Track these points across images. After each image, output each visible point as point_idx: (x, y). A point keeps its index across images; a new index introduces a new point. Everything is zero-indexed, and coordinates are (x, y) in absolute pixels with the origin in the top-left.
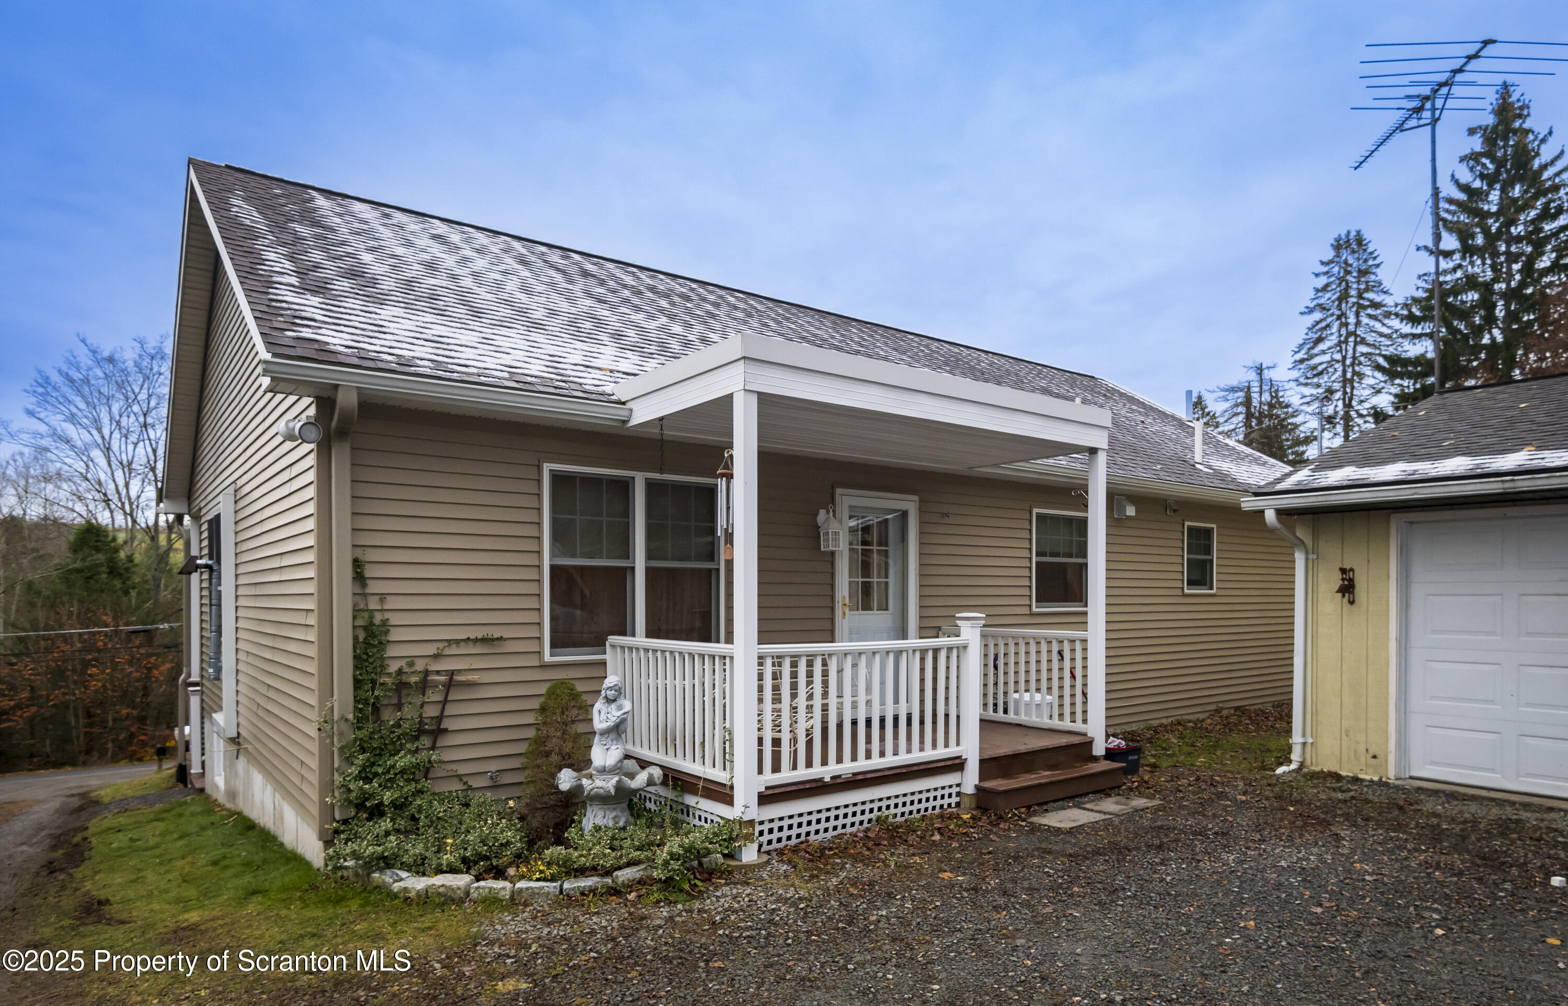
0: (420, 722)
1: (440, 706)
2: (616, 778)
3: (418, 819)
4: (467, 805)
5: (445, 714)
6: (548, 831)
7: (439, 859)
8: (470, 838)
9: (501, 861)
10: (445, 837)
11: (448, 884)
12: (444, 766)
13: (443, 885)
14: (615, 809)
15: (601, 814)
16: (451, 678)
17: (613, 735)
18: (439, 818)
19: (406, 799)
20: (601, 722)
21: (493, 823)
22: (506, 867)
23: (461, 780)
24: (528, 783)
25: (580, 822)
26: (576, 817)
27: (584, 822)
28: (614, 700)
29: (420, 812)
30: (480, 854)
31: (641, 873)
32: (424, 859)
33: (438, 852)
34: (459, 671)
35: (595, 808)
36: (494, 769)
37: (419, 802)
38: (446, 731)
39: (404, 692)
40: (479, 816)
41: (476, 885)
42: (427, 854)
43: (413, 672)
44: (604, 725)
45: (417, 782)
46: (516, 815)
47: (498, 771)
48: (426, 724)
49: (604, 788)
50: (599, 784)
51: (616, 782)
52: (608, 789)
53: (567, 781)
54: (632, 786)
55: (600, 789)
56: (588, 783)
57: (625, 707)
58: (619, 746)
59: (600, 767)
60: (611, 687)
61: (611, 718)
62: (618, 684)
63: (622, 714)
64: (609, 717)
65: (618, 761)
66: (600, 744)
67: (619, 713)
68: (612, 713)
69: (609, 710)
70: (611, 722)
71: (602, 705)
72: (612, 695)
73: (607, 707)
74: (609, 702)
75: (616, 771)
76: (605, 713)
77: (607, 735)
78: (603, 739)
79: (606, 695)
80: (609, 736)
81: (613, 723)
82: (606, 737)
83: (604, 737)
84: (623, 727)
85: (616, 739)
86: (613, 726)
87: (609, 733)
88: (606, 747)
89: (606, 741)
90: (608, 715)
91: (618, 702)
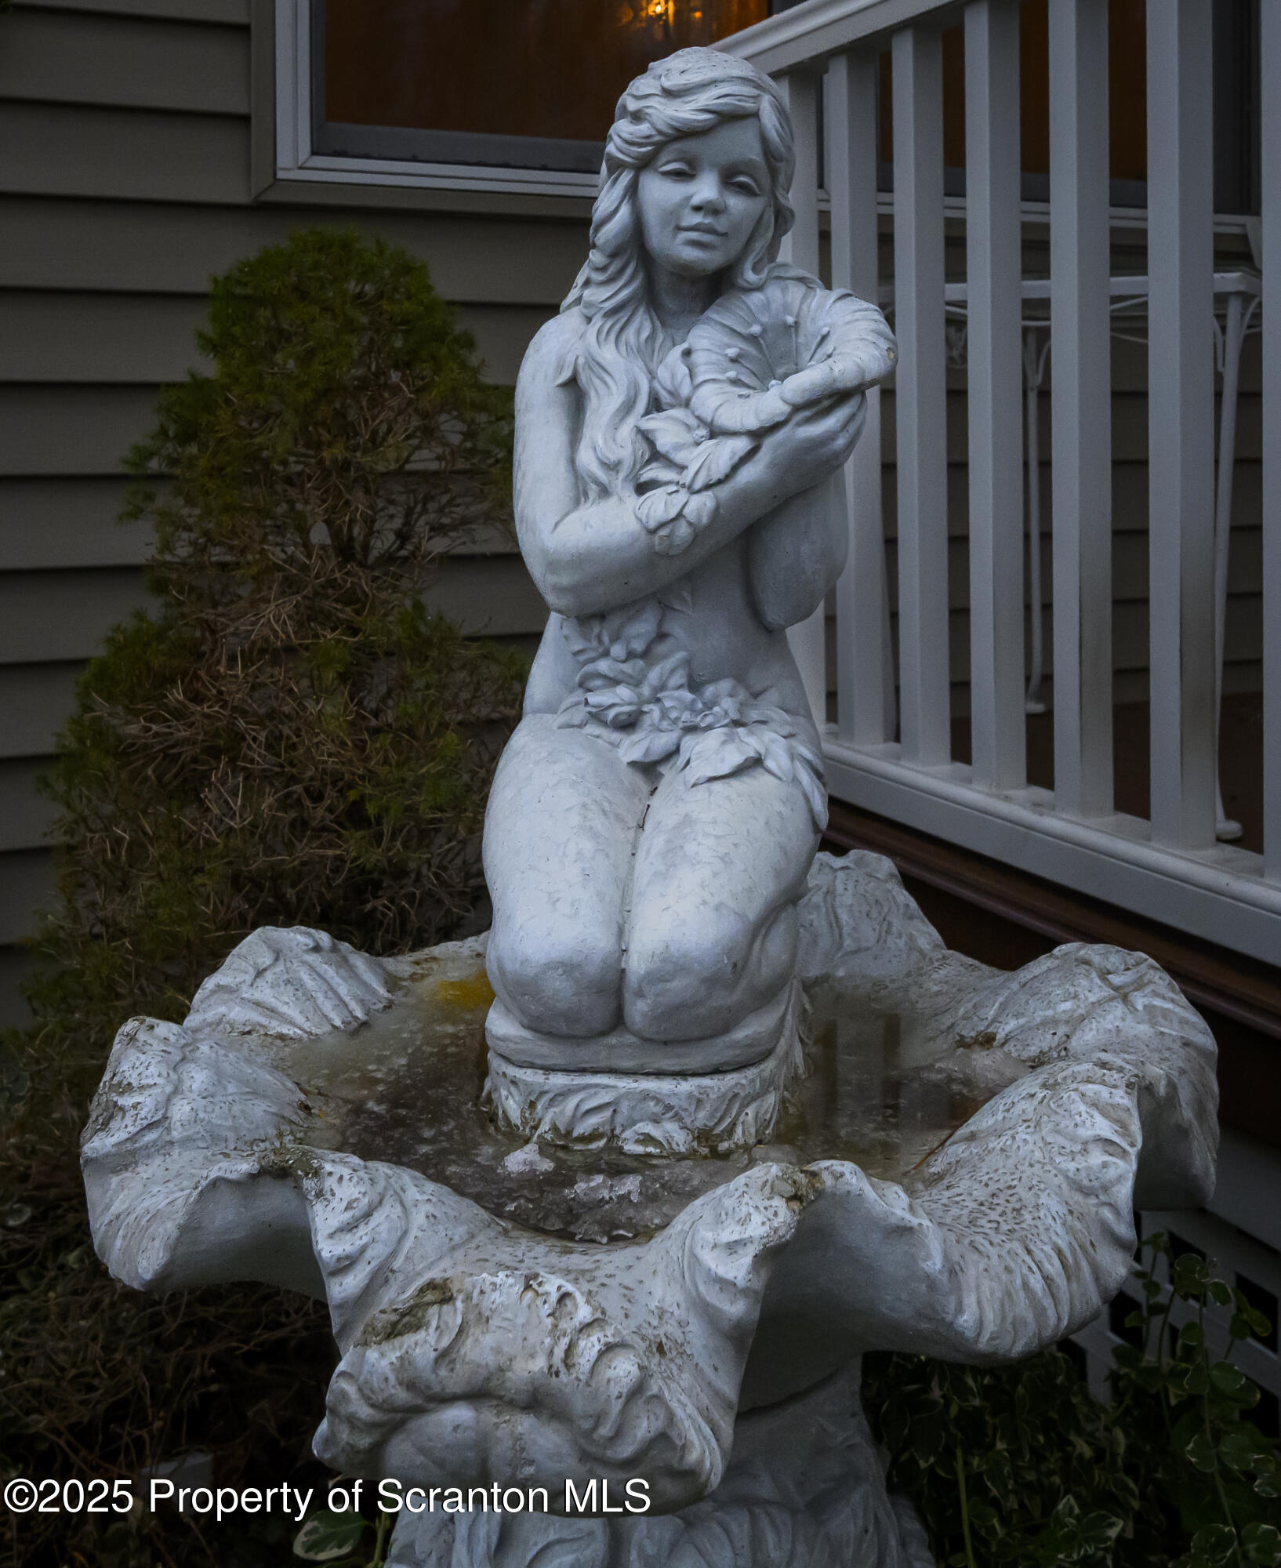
17: (703, 631)
20: (583, 489)
28: (714, 285)
44: (618, 523)
49: (579, 1405)
50: (480, 1350)
51: (738, 1269)
52: (644, 1428)
53: (187, 1142)
54: (966, 1320)
55: (525, 1424)
56: (377, 1252)
57: (828, 347)
58: (738, 772)
59: (560, 988)
60: (684, 133)
61: (679, 457)
62: (755, 115)
63: (797, 408)
64: (663, 443)
65: (753, 913)
66: (579, 715)
67: (771, 402)
68: (687, 404)
69: (662, 373)
70: (683, 496)
71: (597, 322)
72: (697, 219)
73: (648, 352)
74: (670, 303)
75: (740, 1034)
76: (628, 407)
77: (642, 629)
78: (603, 666)
79: (638, 228)
80: (661, 636)
81: (700, 506)
82: (638, 646)
83: (618, 650)
84: (805, 549)
85: (725, 685)
86: (699, 533)
87: (666, 608)
88: (633, 748)
89: (636, 682)
90: (654, 423)
91: (756, 299)
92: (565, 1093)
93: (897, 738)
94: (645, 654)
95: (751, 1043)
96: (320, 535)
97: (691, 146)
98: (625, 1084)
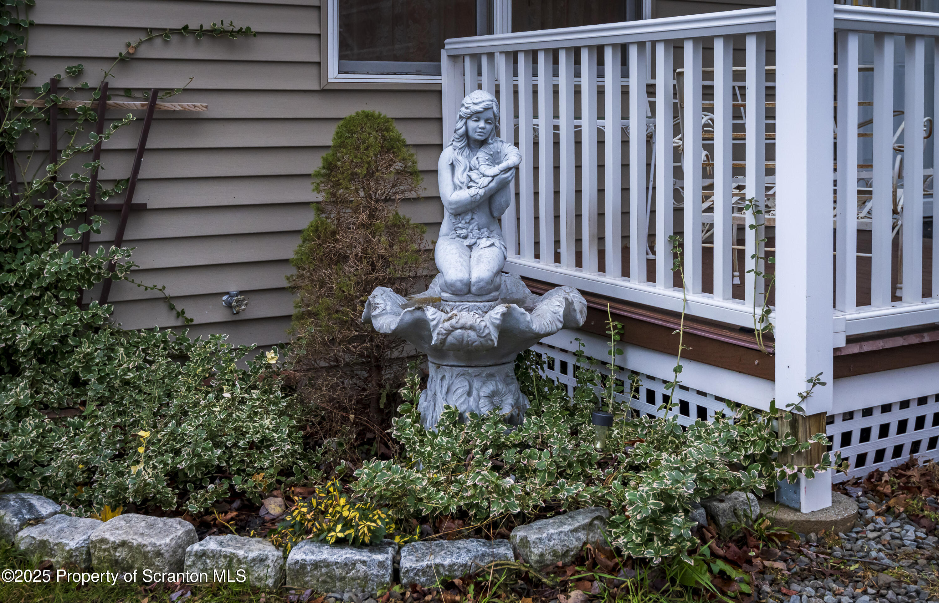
0: (94, 187)
1: (130, 160)
2: (501, 309)
3: (86, 383)
4: (183, 358)
5: (140, 176)
6: (345, 420)
7: (120, 474)
8: (188, 428)
9: (251, 483)
10: (135, 424)
11: (136, 540)
12: (138, 279)
13: (124, 544)
14: (490, 376)
15: (461, 386)
16: (152, 106)
17: (481, 218)
18: (126, 383)
19: (63, 340)
20: (456, 187)
21: (233, 399)
22: (262, 496)
23: (172, 308)
24: (301, 317)
25: (413, 402)
26: (403, 392)
27: (423, 404)
28: (483, 143)
29: (87, 369)
30: (206, 465)
31: (582, 535)
32: (91, 471)
33: (120, 456)
34: (169, 91)
35: (448, 373)
36: (233, 288)
37: (86, 348)
38: (142, 208)
39: (63, 128)
40: (206, 381)
41: (196, 547)
42: (97, 461)
43: (77, 89)
44: (464, 195)
45: (83, 307)
46: (279, 382)
47: (241, 293)
48: (105, 194)
49: (477, 328)
50: (462, 321)
51: (498, 316)
52: (487, 331)
53: (390, 313)
54: (534, 327)
55: (469, 331)
56: (438, 318)
57: (507, 157)
58: (489, 246)
59: (459, 285)
60: (478, 112)
61: (477, 181)
62: (492, 108)
63: (502, 171)
64: (473, 178)
65: (495, 271)
66: (454, 236)
67: (496, 170)
68: (478, 169)
69: (472, 162)
70: (478, 189)
71: (457, 150)
72: (480, 130)
73: (468, 157)
74: (472, 146)
75: (492, 294)
76: (465, 170)
77: (468, 217)
78: (460, 225)
79: (467, 131)
80: (472, 219)
81: (482, 192)
82: (468, 221)
83: (463, 222)
84: (502, 200)
85: (485, 229)
86: (481, 197)
87: (473, 213)
88: (467, 242)
89: (467, 229)
90: (470, 173)
91: (491, 146)
92: (459, 306)
93: (519, 254)
94: (469, 223)
95: (494, 296)
96: (362, 194)
97: (479, 115)
98: (471, 304)
